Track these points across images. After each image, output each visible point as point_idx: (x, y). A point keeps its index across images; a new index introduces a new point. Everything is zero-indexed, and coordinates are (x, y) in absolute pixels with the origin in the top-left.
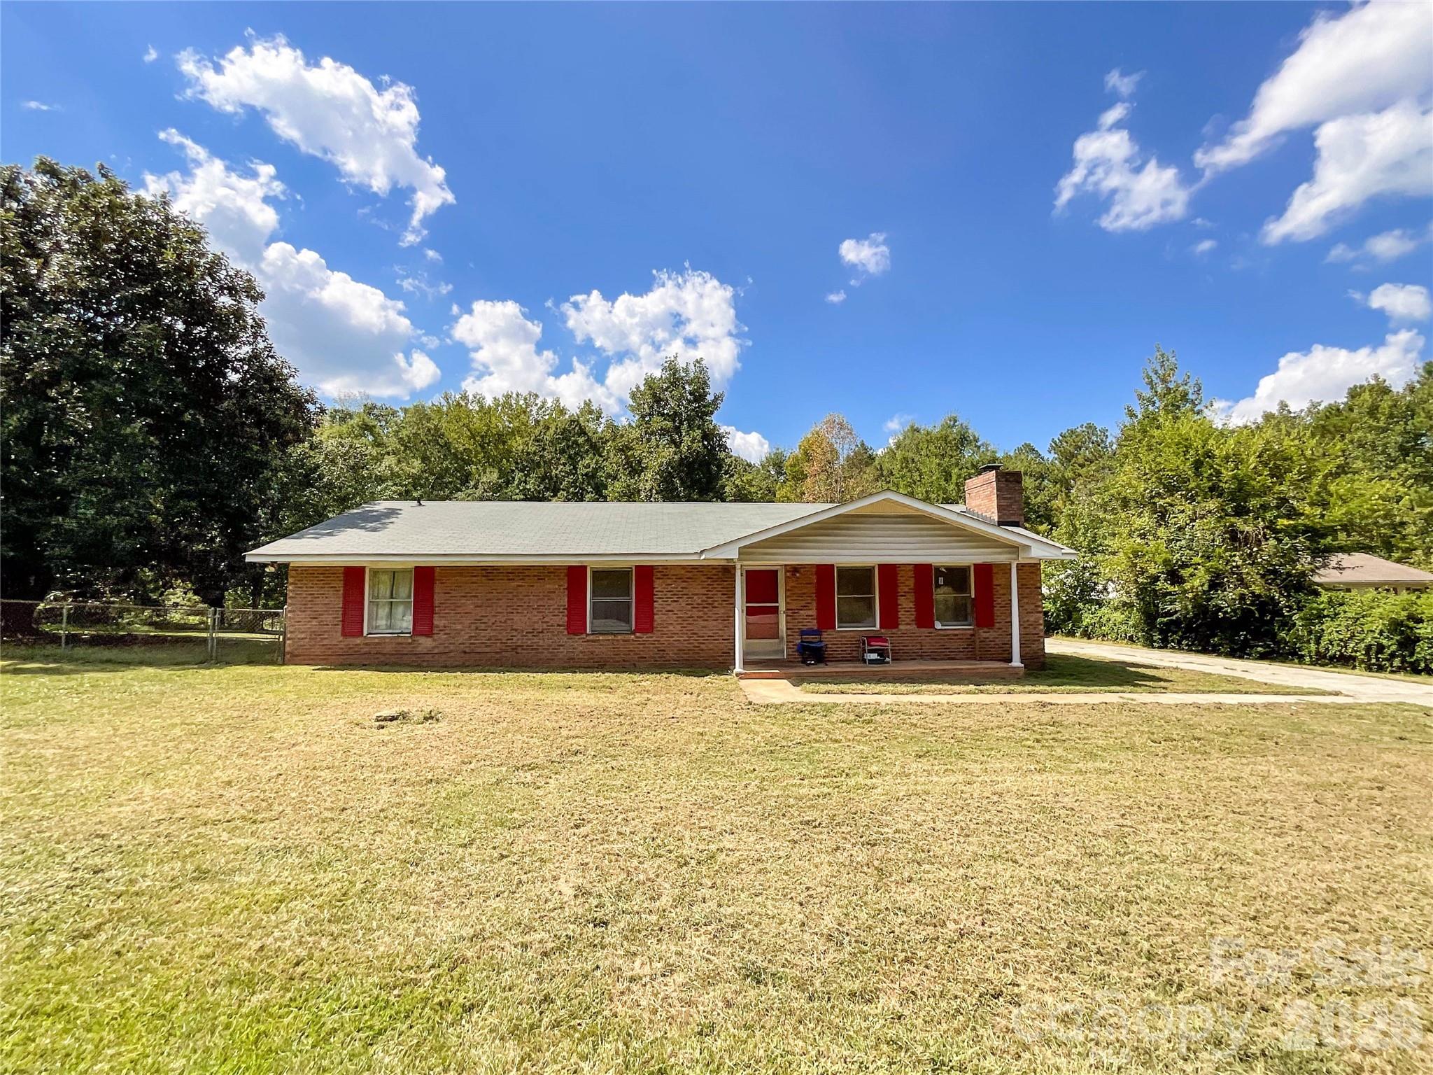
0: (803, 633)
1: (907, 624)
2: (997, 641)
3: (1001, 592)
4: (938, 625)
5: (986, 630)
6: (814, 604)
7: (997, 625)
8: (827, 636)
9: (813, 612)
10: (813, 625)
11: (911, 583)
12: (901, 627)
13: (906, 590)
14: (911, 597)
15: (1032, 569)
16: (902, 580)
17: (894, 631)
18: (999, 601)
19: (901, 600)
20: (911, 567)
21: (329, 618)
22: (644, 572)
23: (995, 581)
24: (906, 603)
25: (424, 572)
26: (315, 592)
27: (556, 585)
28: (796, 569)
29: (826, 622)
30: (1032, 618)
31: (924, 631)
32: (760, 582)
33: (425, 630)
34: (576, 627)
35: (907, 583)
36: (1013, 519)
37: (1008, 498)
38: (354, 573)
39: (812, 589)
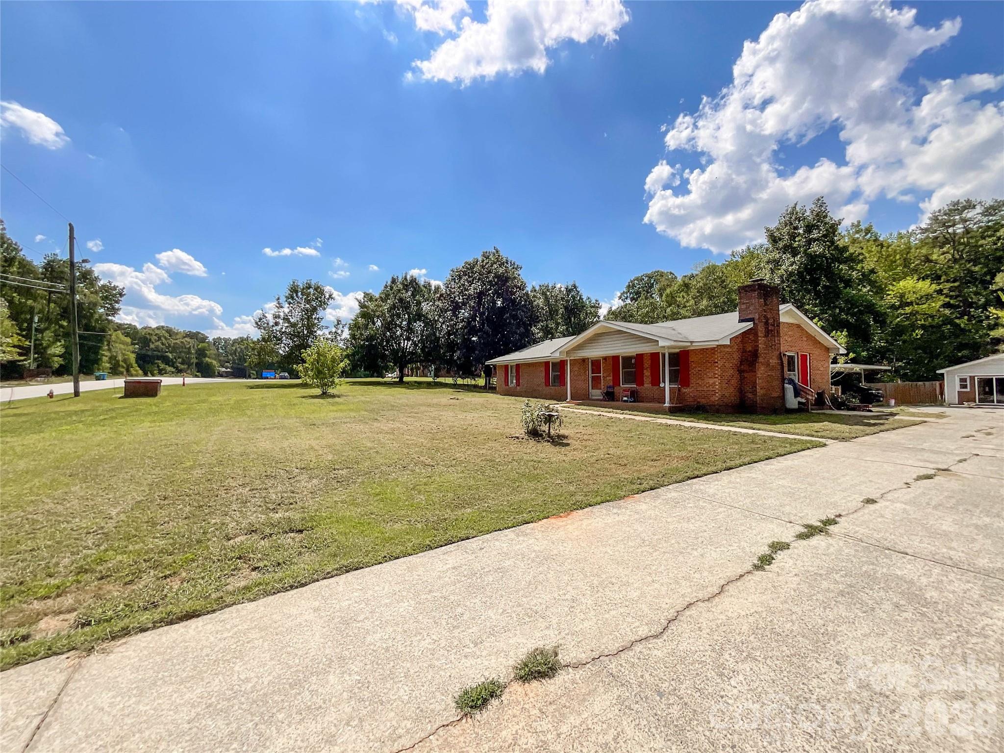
0: (607, 388)
1: (647, 384)
2: (691, 394)
3: (694, 366)
4: (662, 385)
5: (685, 387)
6: (611, 374)
7: (691, 385)
8: (616, 389)
9: (611, 378)
10: (611, 384)
11: (650, 362)
12: (645, 385)
13: (648, 366)
14: (649, 370)
15: (712, 351)
16: (646, 360)
17: (642, 387)
18: (693, 371)
19: (645, 372)
20: (649, 355)
21: (503, 380)
22: (563, 363)
23: (691, 359)
24: (647, 373)
25: (518, 366)
26: (500, 373)
27: (543, 369)
28: (605, 358)
29: (616, 382)
30: (711, 381)
31: (656, 388)
32: (596, 364)
33: (518, 384)
34: (547, 383)
35: (647, 363)
36: (750, 316)
37: (747, 303)
38: (506, 367)
39: (611, 367)
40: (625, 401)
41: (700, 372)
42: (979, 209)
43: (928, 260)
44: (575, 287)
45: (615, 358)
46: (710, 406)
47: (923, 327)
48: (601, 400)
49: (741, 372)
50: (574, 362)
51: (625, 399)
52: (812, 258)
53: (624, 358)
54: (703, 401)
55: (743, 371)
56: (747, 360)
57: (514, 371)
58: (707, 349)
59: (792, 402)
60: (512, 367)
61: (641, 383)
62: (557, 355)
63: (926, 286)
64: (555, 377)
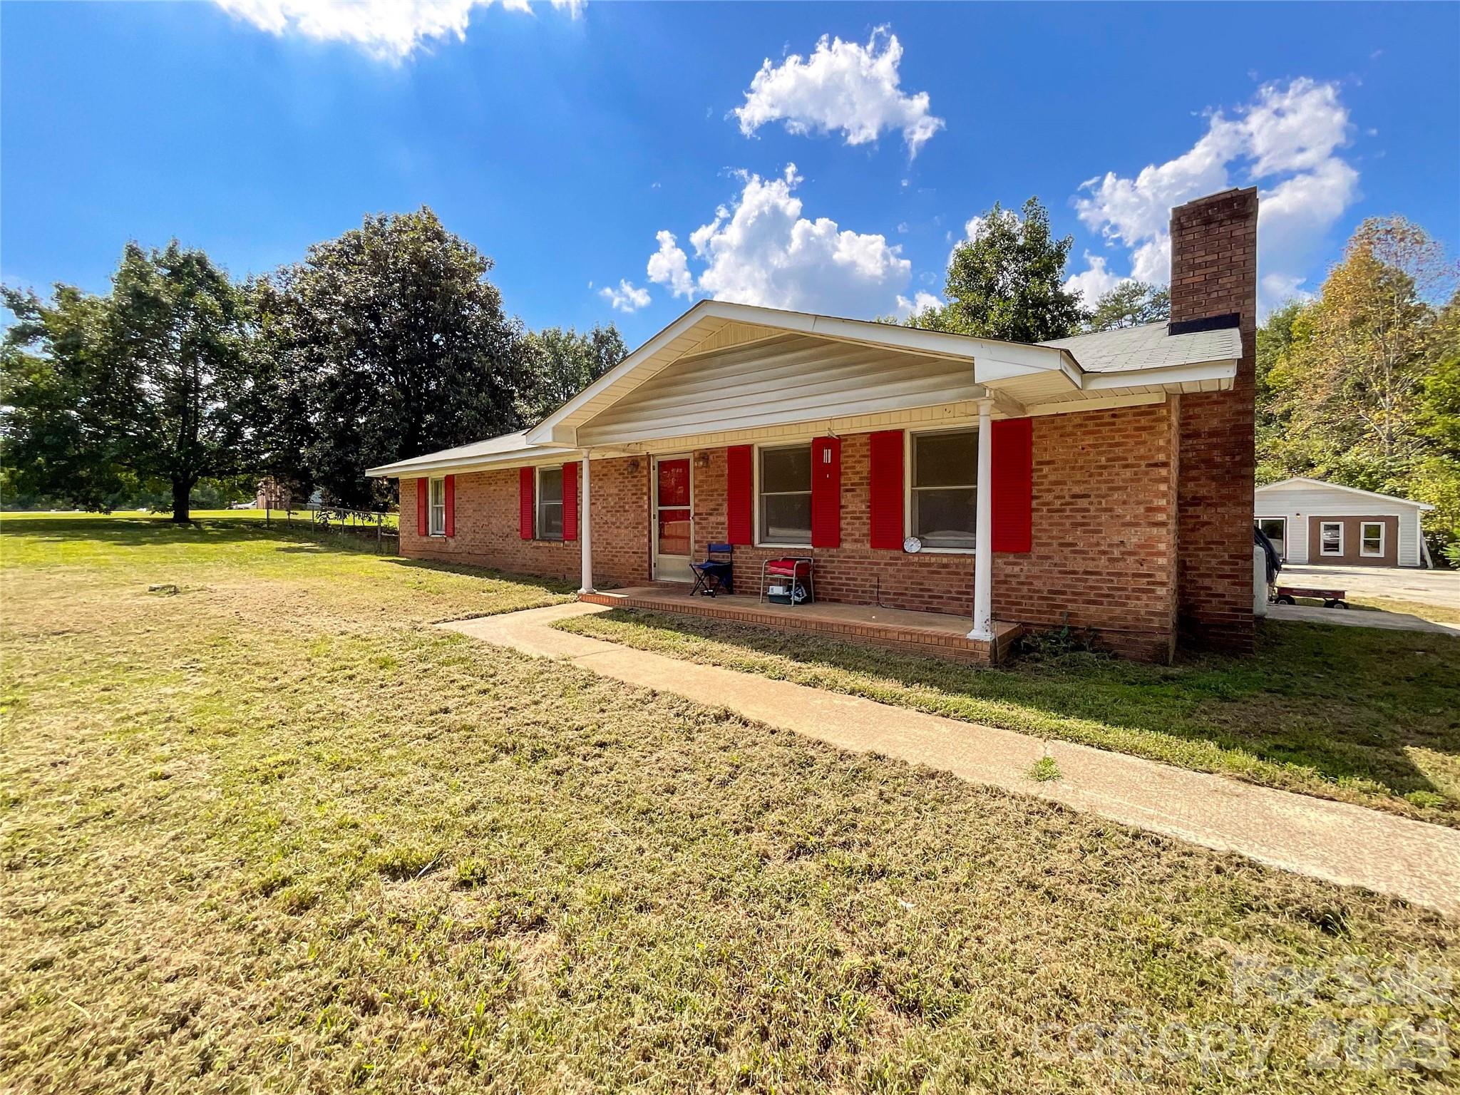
0: (711, 549)
1: (856, 541)
2: (1037, 584)
3: (1052, 478)
4: (912, 545)
5: (1011, 558)
6: (726, 505)
7: (1037, 551)
8: (742, 556)
9: (724, 519)
10: (723, 537)
11: (865, 467)
12: (846, 546)
13: (856, 480)
14: (864, 492)
15: (1144, 421)
16: (850, 462)
17: (835, 551)
18: (1048, 497)
19: (846, 499)
20: (865, 440)
21: (414, 520)
22: (571, 470)
23: (1038, 454)
24: (854, 504)
25: (450, 480)
26: (408, 499)
27: (514, 488)
28: (704, 456)
29: (740, 531)
30: (1134, 538)
31: (885, 554)
32: (674, 474)
33: (451, 532)
34: (528, 533)
35: (857, 469)
36: (1222, 310)
37: (1207, 265)
38: (422, 483)
39: (723, 484)
40: (775, 599)
41: (1083, 503)
44: (613, 333)
45: (739, 456)
46: (1124, 631)
48: (692, 591)
50: (603, 470)
51: (778, 590)
53: (768, 454)
54: (1090, 614)
55: (1197, 501)
56: (1209, 463)
57: (442, 496)
58: (1115, 414)
60: (437, 483)
61: (828, 535)
64: (550, 512)
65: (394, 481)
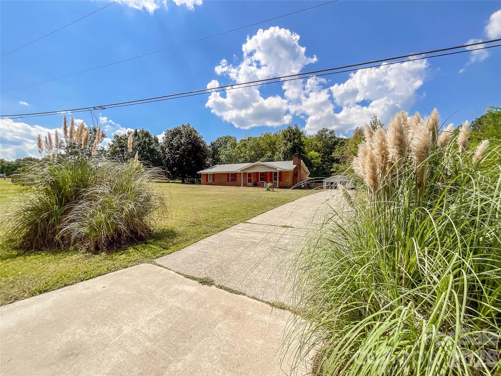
1: (269, 181)
2: (282, 184)
4: (273, 181)
7: (282, 181)
8: (258, 183)
10: (256, 181)
13: (269, 176)
18: (283, 177)
20: (269, 172)
21: (205, 180)
23: (282, 174)
24: (269, 178)
25: (213, 174)
26: (204, 177)
27: (226, 176)
28: (254, 173)
29: (258, 180)
32: (250, 175)
33: (214, 181)
34: (228, 181)
38: (207, 175)
39: (256, 176)
42: (329, 132)
43: (316, 145)
45: (258, 173)
47: (316, 167)
49: (293, 178)
52: (294, 143)
53: (260, 173)
57: (212, 176)
58: (287, 171)
59: (303, 186)
60: (210, 175)
62: (239, 171)
63: (317, 154)
64: (232, 179)
65: (201, 174)
